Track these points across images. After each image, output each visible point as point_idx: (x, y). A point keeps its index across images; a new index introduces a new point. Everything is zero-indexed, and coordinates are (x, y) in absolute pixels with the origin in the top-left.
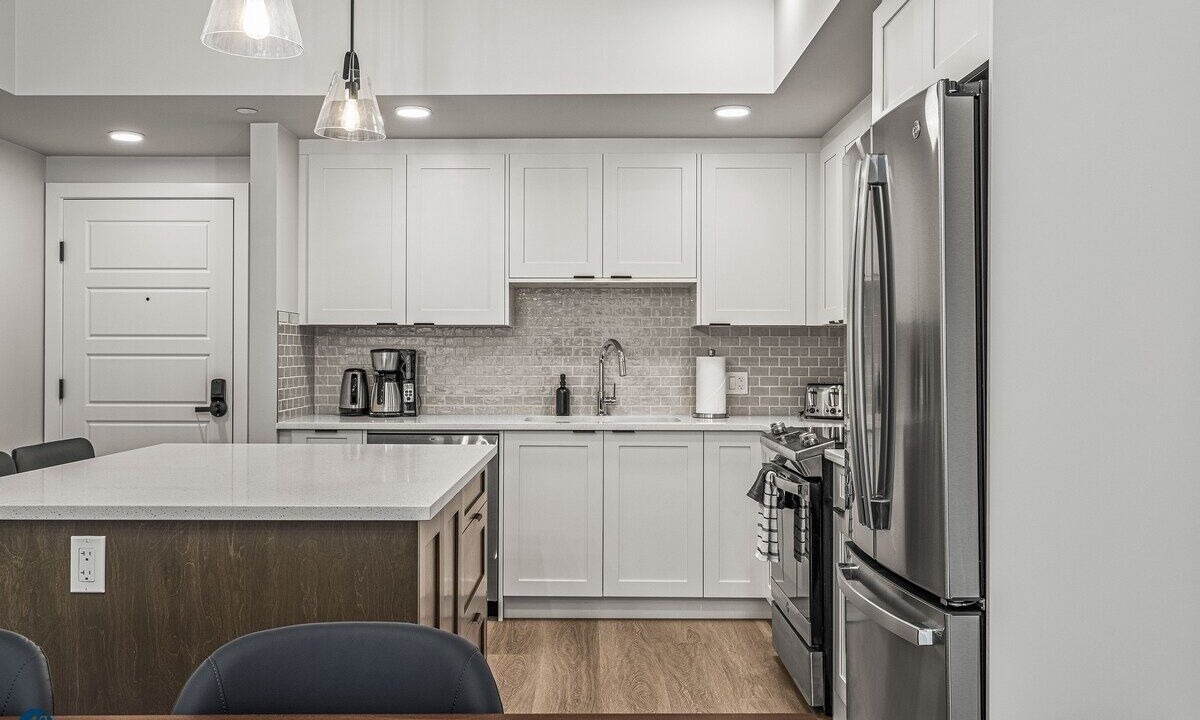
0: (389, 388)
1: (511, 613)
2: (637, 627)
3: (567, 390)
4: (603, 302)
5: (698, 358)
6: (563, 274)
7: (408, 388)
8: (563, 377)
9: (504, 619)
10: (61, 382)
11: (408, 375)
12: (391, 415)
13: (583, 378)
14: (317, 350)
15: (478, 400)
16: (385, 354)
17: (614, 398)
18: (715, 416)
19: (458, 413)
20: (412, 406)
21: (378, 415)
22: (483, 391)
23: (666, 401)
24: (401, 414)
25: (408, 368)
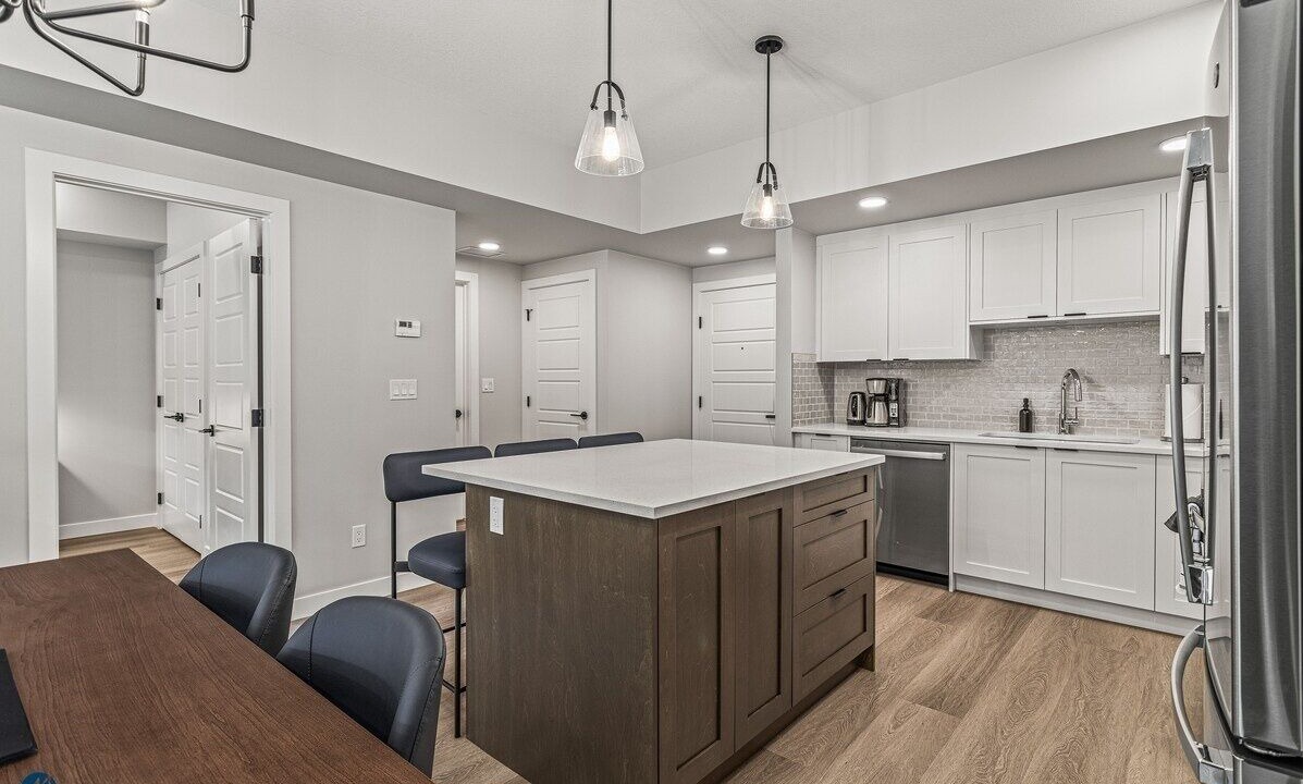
0: (879, 407)
1: (962, 586)
2: (1075, 622)
3: (1030, 412)
6: (1019, 315)
7: (894, 406)
8: (1026, 401)
9: (956, 591)
10: (700, 398)
11: (894, 398)
12: (879, 426)
13: (1045, 401)
14: (836, 379)
15: (953, 417)
16: (876, 382)
17: (1076, 419)
19: (938, 426)
20: (898, 419)
21: (870, 426)
22: (957, 410)
24: (888, 425)
25: (893, 392)
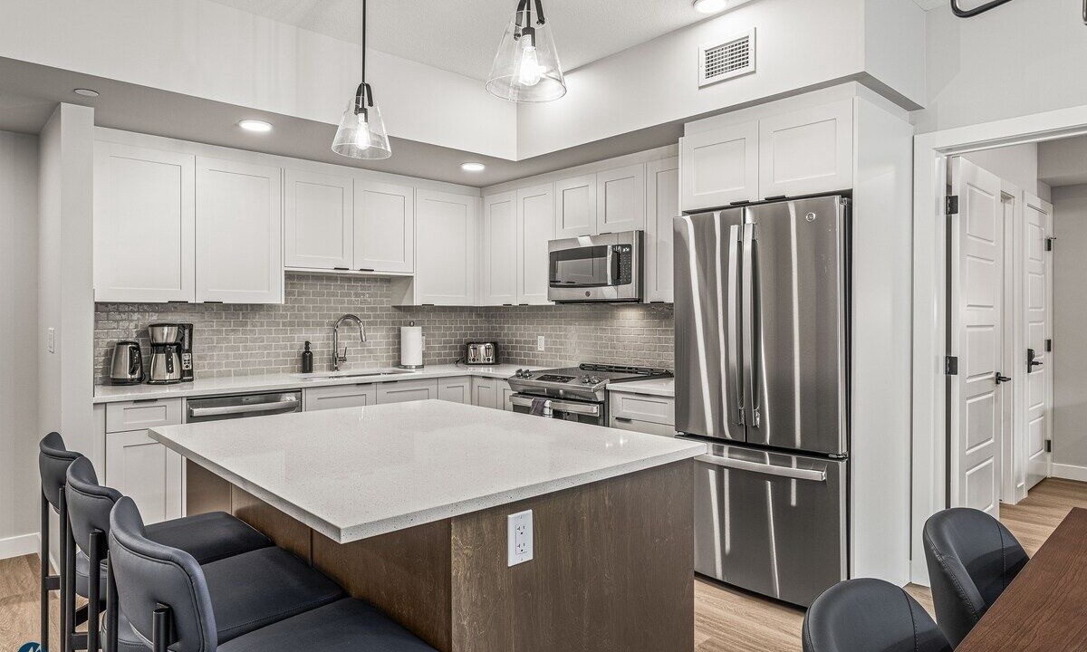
3: (310, 352)
4: (333, 287)
5: (402, 328)
6: (326, 266)
7: (186, 357)
8: (307, 343)
11: (186, 347)
12: (173, 382)
13: (319, 342)
16: (166, 329)
18: (417, 367)
20: (190, 373)
21: (160, 383)
23: (376, 358)
24: (181, 380)
25: (187, 341)
